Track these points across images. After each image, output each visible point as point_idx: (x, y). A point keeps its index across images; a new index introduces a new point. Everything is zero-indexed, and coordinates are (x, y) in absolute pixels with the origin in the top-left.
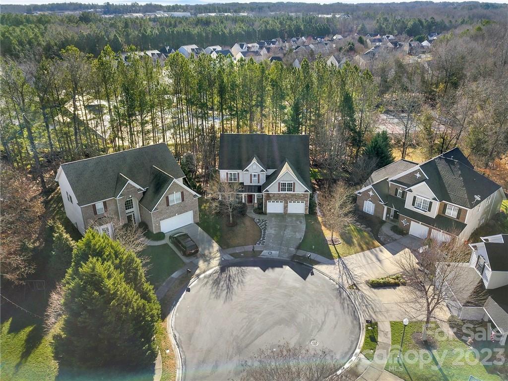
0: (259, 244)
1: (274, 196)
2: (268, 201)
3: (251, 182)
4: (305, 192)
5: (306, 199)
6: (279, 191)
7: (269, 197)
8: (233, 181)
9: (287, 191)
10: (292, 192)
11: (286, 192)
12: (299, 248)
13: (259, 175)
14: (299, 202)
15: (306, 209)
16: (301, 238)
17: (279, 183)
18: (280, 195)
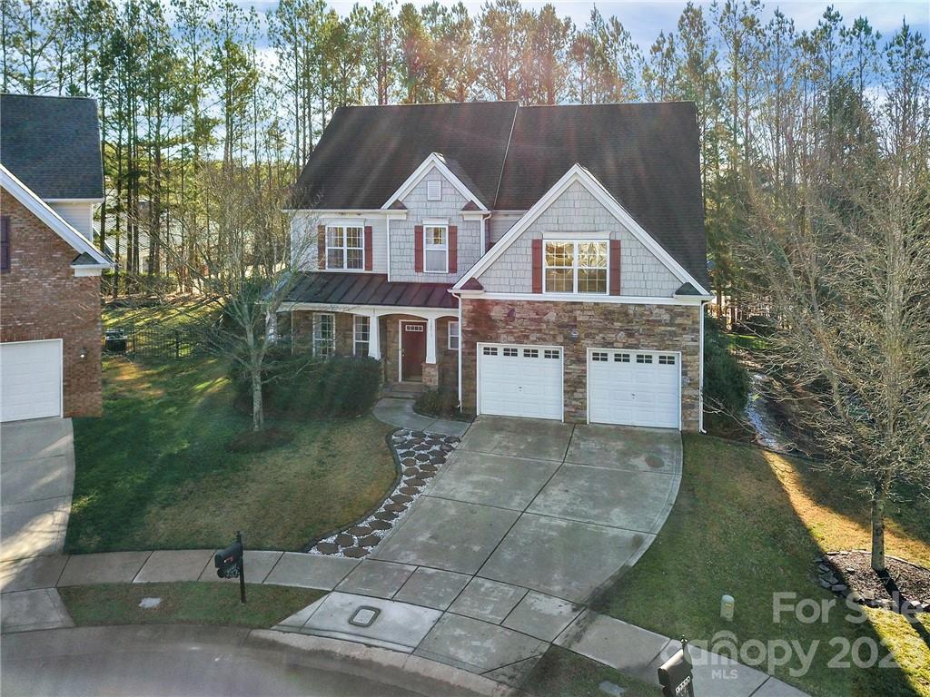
0: (332, 549)
1: (510, 315)
2: (480, 347)
3: (419, 268)
4: (678, 292)
5: (686, 340)
6: (537, 289)
7: (484, 323)
8: (345, 269)
9: (580, 290)
10: (605, 298)
11: (575, 296)
12: (601, 603)
13: (453, 231)
14: (649, 360)
15: (687, 407)
16: (638, 542)
17: (537, 245)
18: (540, 309)
